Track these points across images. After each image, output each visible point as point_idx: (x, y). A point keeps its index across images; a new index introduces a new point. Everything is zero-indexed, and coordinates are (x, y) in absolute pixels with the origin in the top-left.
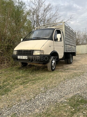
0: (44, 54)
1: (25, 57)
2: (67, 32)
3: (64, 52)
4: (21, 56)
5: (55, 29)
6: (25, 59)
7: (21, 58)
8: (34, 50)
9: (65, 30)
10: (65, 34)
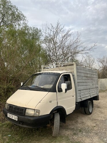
0: (40, 115)
1: (15, 117)
2: (81, 74)
3: (76, 102)
4: (11, 115)
5: (62, 74)
6: (15, 119)
7: (11, 118)
8: (26, 108)
9: (77, 72)
10: (77, 77)
